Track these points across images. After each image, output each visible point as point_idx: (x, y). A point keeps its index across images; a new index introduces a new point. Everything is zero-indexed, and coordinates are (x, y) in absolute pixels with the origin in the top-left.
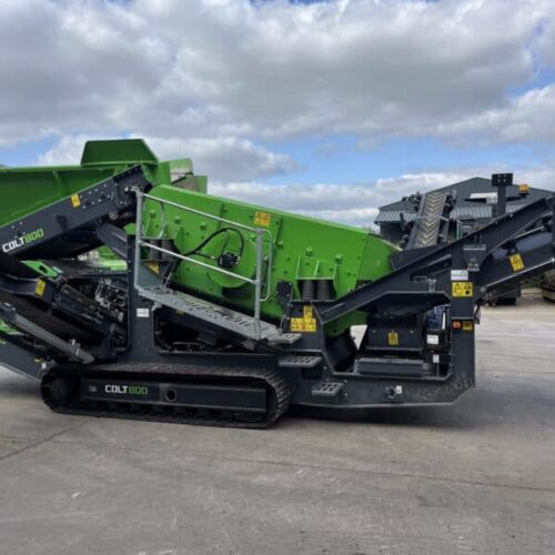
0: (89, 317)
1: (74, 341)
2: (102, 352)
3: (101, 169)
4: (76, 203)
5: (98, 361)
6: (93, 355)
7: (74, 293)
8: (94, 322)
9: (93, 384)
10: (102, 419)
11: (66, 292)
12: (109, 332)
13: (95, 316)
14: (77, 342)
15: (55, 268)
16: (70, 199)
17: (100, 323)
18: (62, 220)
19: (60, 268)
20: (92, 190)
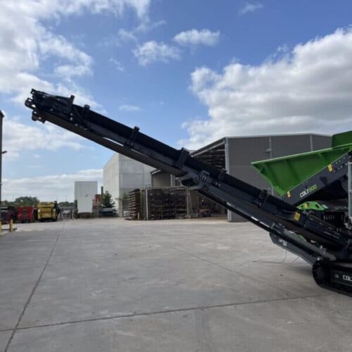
0: (329, 234)
1: (321, 247)
2: (342, 255)
3: (343, 149)
4: (331, 170)
5: (338, 260)
6: (336, 256)
7: (317, 220)
8: (332, 237)
9: (337, 274)
10: (341, 295)
11: (311, 219)
12: (347, 244)
13: (333, 234)
14: (324, 247)
15: (323, 206)
16: (327, 168)
17: (338, 238)
18: (323, 179)
19: (327, 206)
20: (338, 161)
